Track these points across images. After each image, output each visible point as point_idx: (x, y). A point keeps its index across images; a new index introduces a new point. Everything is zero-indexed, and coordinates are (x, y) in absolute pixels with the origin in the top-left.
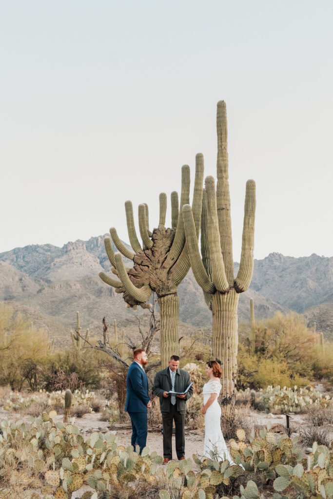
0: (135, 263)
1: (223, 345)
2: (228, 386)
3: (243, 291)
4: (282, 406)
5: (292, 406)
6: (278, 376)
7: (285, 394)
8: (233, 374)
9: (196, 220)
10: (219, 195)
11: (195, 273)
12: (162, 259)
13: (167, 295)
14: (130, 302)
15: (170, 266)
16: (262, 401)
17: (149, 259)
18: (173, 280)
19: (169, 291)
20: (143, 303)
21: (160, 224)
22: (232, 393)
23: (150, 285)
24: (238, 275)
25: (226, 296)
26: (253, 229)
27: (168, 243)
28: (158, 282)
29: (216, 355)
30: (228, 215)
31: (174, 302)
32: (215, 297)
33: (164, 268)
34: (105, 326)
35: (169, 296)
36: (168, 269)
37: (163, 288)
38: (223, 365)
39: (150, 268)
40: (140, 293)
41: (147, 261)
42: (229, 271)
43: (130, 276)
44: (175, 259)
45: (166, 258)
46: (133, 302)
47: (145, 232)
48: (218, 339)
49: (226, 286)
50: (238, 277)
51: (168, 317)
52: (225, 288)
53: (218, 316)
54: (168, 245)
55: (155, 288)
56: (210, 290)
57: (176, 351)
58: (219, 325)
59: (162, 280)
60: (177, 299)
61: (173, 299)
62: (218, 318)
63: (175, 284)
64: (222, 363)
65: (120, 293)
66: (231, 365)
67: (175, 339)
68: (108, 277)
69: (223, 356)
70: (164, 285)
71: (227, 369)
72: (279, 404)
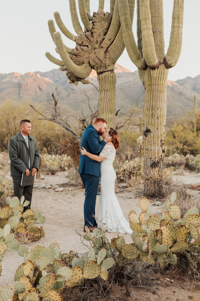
0: (77, 43)
1: (152, 115)
2: (156, 151)
3: (172, 67)
8: (161, 141)
11: (128, 50)
12: (100, 39)
13: (105, 72)
14: (71, 79)
15: (107, 46)
16: (194, 164)
17: (89, 39)
18: (110, 58)
19: (106, 68)
20: (83, 79)
21: (99, 8)
22: (160, 157)
23: (89, 63)
24: (167, 53)
25: (156, 71)
26: (182, 7)
27: (106, 25)
28: (96, 60)
29: (146, 124)
31: (111, 79)
32: (146, 73)
33: (102, 47)
35: (107, 73)
36: (105, 49)
37: (101, 66)
38: (153, 133)
39: (90, 48)
40: (78, 69)
41: (86, 41)
42: (159, 47)
43: (72, 55)
44: (112, 40)
46: (74, 78)
48: (148, 110)
49: (156, 61)
50: (168, 54)
51: (106, 91)
52: (154, 64)
53: (149, 90)
54: (106, 27)
55: (94, 66)
56: (141, 66)
57: (112, 122)
58: (149, 97)
59: (100, 59)
60: (113, 75)
61: (110, 75)
62: (149, 92)
63: (112, 62)
64: (151, 131)
65: (64, 71)
66: (160, 133)
67: (112, 111)
68: (53, 57)
69: (152, 125)
70: (102, 63)
71: (156, 136)
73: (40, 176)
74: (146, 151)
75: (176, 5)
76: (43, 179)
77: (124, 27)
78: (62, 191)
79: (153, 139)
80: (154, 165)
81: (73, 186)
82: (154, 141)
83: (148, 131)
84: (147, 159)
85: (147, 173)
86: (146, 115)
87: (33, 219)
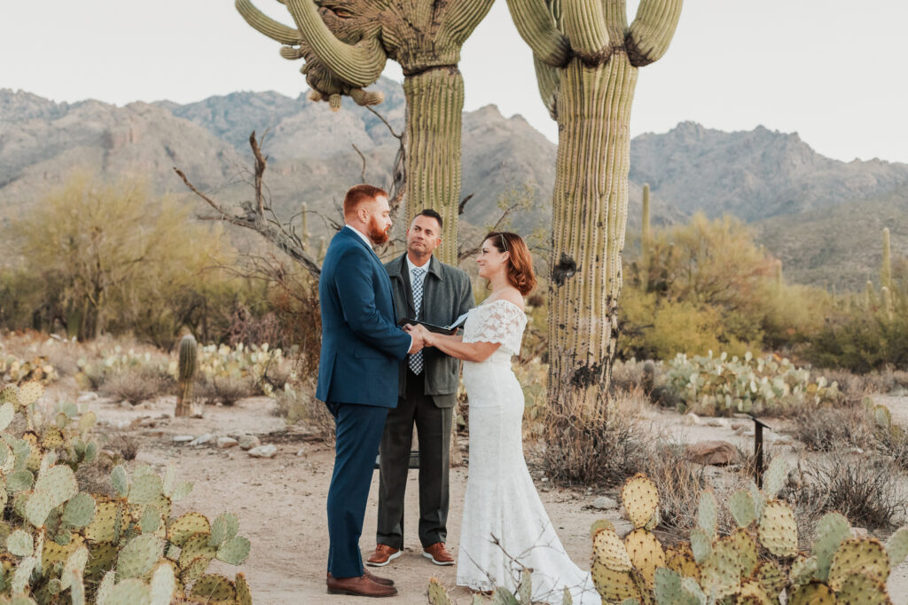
1: (583, 214)
2: (593, 332)
3: (650, 61)
4: (720, 397)
5: (743, 398)
6: (697, 338)
7: (726, 370)
8: (609, 299)
11: (510, 1)
13: (430, 68)
14: (320, 85)
16: (669, 384)
18: (448, 26)
19: (436, 57)
20: (360, 88)
22: (604, 353)
23: (380, 37)
24: (638, 14)
25: (599, 72)
28: (404, 29)
29: (563, 244)
31: (450, 92)
32: (566, 77)
34: (258, 157)
35: (436, 73)
37: (417, 48)
38: (583, 273)
40: (347, 56)
43: (324, 9)
46: (330, 84)
48: (570, 199)
49: (602, 40)
50: (638, 18)
51: (430, 133)
52: (597, 47)
53: (575, 133)
55: (394, 48)
56: (553, 55)
57: (448, 231)
58: (575, 156)
59: (416, 25)
60: (457, 81)
61: (446, 80)
62: (574, 138)
63: (455, 37)
64: (578, 267)
65: (294, 58)
66: (605, 275)
67: (449, 198)
68: (260, 12)
69: (582, 248)
70: (422, 40)
71: (593, 283)
72: (710, 392)
73: (189, 408)
74: (559, 330)
76: (200, 417)
78: (273, 457)
79: (582, 292)
80: (584, 377)
81: (308, 441)
82: (588, 298)
83: (567, 266)
84: (560, 357)
85: (561, 399)
86: (562, 216)
87: (206, 546)
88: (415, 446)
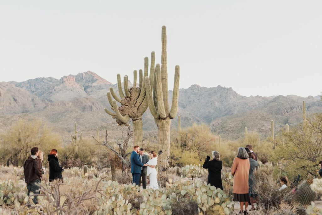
0: (122, 104)
1: (163, 143)
2: (165, 162)
3: (173, 118)
4: (192, 174)
5: (197, 174)
7: (194, 168)
8: (168, 157)
9: (151, 84)
10: (162, 72)
11: (150, 109)
12: (135, 102)
13: (137, 119)
14: (119, 123)
15: (138, 106)
16: (182, 172)
17: (129, 102)
18: (140, 112)
20: (126, 123)
21: (134, 85)
22: (167, 166)
23: (129, 115)
24: (171, 111)
25: (165, 120)
27: (138, 94)
28: (133, 113)
29: (160, 148)
30: (166, 81)
31: (140, 123)
32: (160, 121)
33: (136, 107)
34: (107, 134)
35: (138, 120)
37: (135, 116)
38: (163, 153)
39: (129, 107)
40: (124, 118)
41: (127, 103)
42: (166, 108)
43: (120, 110)
44: (141, 103)
45: (136, 102)
46: (121, 123)
47: (127, 90)
48: (161, 141)
49: (165, 116)
51: (137, 130)
54: (138, 95)
55: (131, 116)
56: (157, 118)
57: (141, 146)
58: (161, 134)
59: (135, 113)
60: (141, 121)
62: (161, 131)
63: (141, 114)
65: (114, 118)
66: (167, 153)
68: (109, 111)
69: (163, 149)
71: (165, 154)
72: (191, 173)
74: (160, 162)
75: (175, 87)
77: (148, 97)
79: (163, 156)
80: (164, 170)
83: (161, 152)
84: (160, 167)
85: (161, 174)
86: (160, 143)
88: (142, 180)
